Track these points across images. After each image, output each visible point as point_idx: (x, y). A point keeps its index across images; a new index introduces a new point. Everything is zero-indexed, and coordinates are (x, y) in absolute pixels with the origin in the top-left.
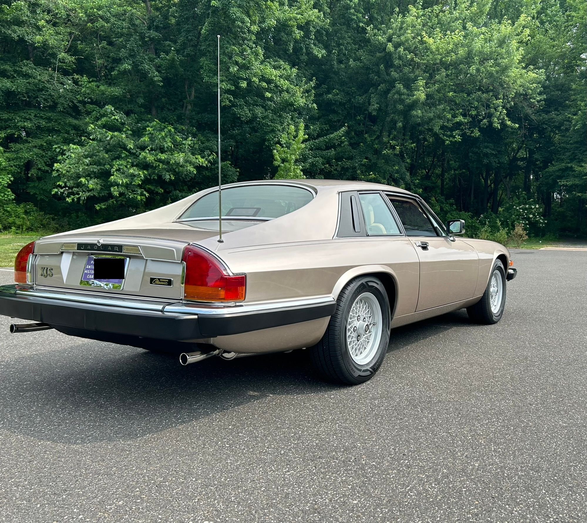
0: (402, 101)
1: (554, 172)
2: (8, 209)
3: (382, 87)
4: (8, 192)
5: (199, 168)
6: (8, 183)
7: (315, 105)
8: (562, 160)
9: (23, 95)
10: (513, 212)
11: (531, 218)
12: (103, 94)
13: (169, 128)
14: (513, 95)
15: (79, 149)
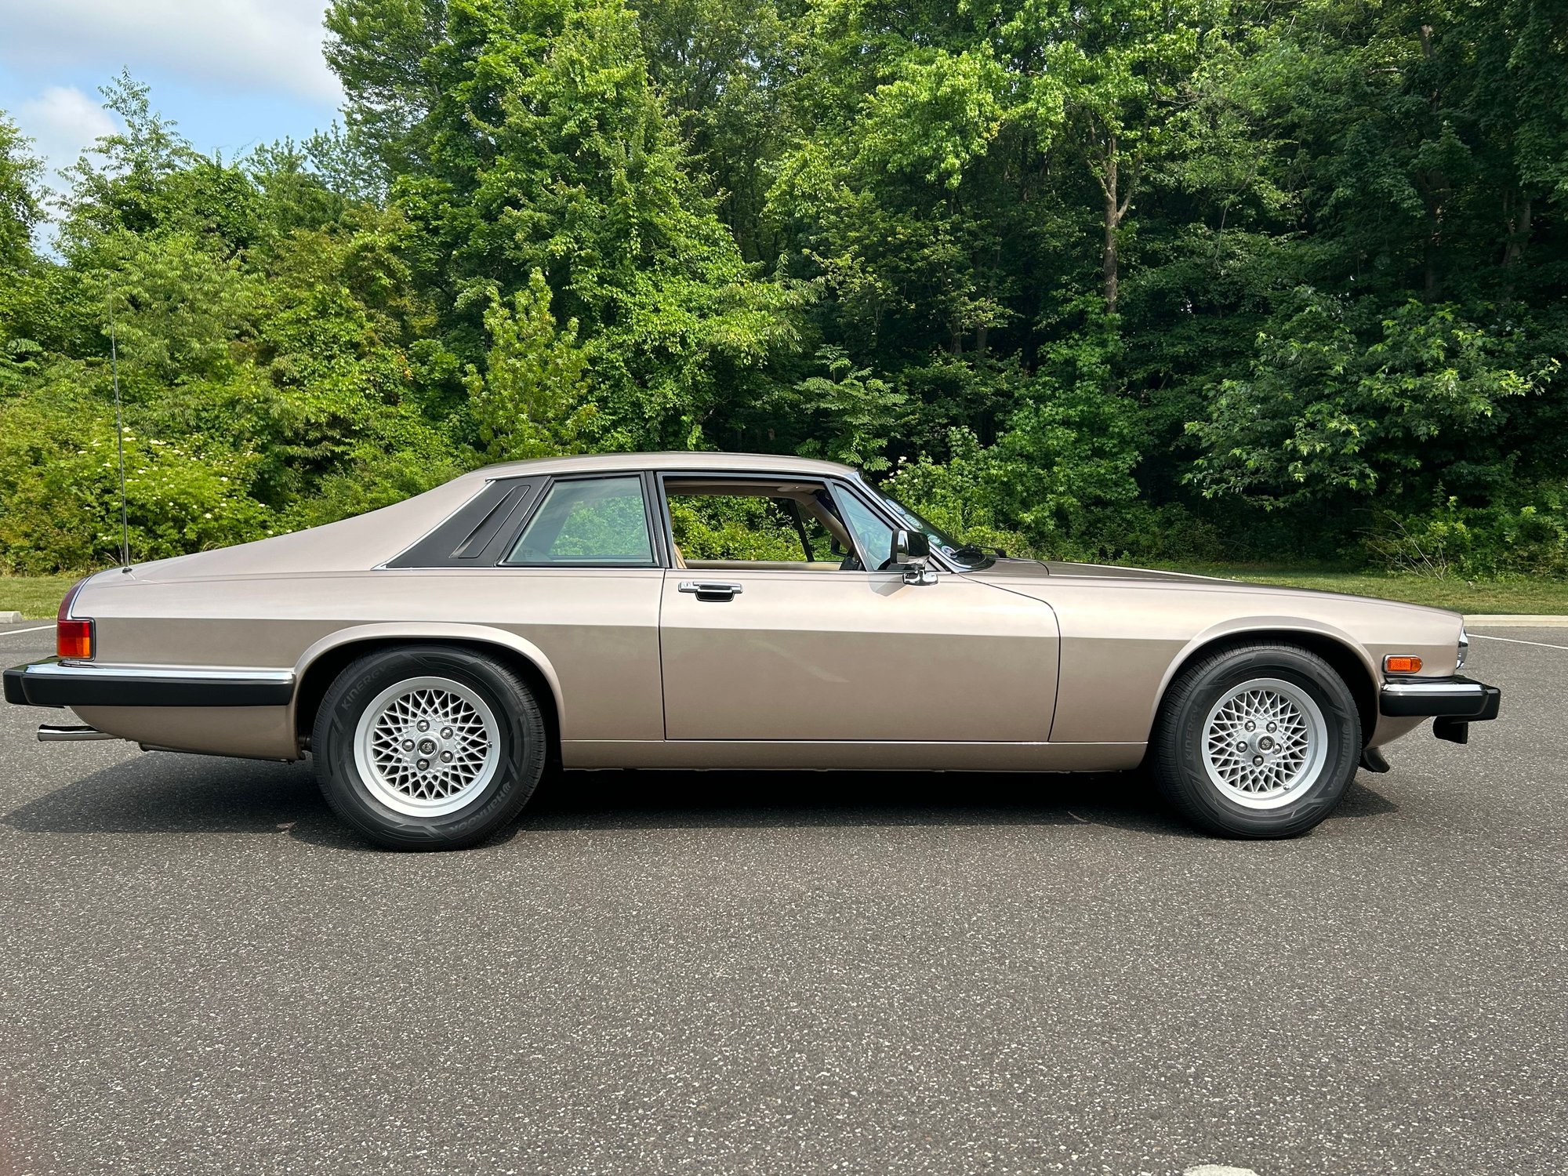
2: (1129, 516)
4: (1130, 483)
5: (1502, 401)
6: (1131, 466)
13: (1441, 314)
15: (1241, 388)
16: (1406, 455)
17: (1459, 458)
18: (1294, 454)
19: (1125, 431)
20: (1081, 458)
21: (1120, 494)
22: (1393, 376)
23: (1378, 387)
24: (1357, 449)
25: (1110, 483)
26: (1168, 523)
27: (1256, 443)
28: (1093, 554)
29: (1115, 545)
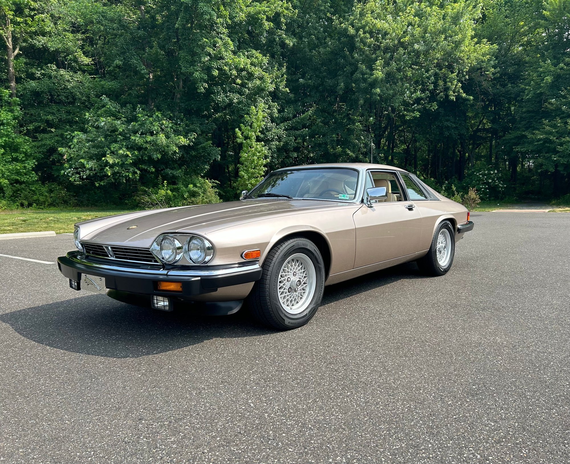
0: (365, 80)
1: (511, 139)
2: (33, 188)
3: (348, 69)
4: (33, 174)
5: (182, 148)
6: (32, 166)
7: (287, 89)
8: (519, 129)
9: (46, 93)
10: (473, 178)
11: (491, 183)
12: (103, 87)
13: (157, 114)
14: (467, 69)
15: (82, 136)
16: (149, 166)
17: (167, 168)
18: (107, 164)
19: (29, 151)
20: (6, 162)
21: (28, 179)
22: (142, 136)
23: (137, 139)
24: (131, 161)
25: (22, 173)
26: (51, 191)
27: (91, 158)
28: (17, 205)
29: (27, 201)
